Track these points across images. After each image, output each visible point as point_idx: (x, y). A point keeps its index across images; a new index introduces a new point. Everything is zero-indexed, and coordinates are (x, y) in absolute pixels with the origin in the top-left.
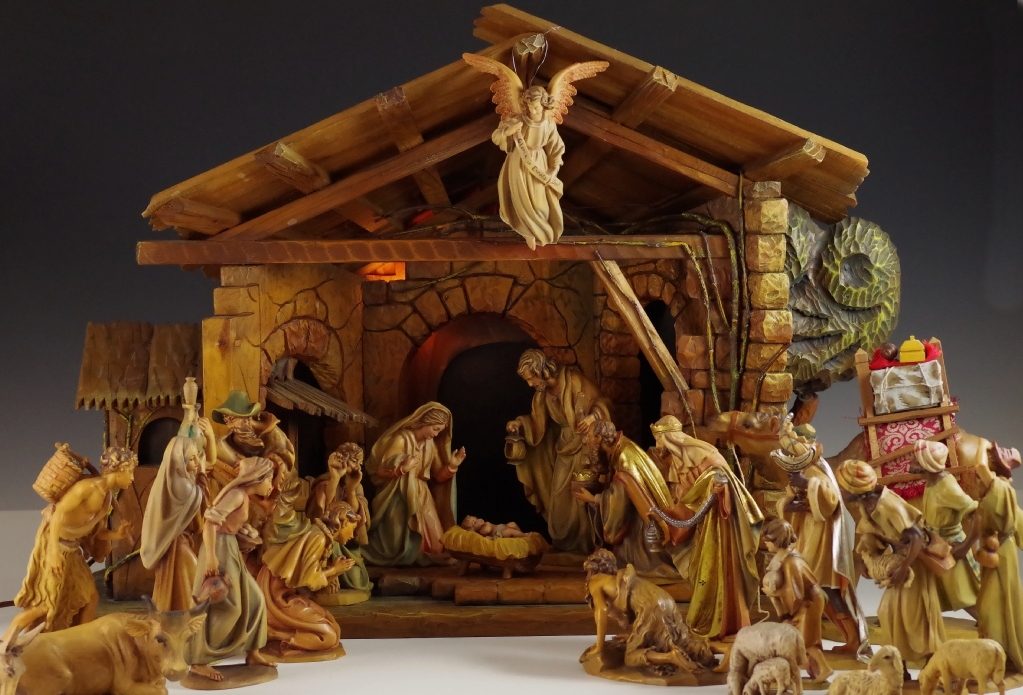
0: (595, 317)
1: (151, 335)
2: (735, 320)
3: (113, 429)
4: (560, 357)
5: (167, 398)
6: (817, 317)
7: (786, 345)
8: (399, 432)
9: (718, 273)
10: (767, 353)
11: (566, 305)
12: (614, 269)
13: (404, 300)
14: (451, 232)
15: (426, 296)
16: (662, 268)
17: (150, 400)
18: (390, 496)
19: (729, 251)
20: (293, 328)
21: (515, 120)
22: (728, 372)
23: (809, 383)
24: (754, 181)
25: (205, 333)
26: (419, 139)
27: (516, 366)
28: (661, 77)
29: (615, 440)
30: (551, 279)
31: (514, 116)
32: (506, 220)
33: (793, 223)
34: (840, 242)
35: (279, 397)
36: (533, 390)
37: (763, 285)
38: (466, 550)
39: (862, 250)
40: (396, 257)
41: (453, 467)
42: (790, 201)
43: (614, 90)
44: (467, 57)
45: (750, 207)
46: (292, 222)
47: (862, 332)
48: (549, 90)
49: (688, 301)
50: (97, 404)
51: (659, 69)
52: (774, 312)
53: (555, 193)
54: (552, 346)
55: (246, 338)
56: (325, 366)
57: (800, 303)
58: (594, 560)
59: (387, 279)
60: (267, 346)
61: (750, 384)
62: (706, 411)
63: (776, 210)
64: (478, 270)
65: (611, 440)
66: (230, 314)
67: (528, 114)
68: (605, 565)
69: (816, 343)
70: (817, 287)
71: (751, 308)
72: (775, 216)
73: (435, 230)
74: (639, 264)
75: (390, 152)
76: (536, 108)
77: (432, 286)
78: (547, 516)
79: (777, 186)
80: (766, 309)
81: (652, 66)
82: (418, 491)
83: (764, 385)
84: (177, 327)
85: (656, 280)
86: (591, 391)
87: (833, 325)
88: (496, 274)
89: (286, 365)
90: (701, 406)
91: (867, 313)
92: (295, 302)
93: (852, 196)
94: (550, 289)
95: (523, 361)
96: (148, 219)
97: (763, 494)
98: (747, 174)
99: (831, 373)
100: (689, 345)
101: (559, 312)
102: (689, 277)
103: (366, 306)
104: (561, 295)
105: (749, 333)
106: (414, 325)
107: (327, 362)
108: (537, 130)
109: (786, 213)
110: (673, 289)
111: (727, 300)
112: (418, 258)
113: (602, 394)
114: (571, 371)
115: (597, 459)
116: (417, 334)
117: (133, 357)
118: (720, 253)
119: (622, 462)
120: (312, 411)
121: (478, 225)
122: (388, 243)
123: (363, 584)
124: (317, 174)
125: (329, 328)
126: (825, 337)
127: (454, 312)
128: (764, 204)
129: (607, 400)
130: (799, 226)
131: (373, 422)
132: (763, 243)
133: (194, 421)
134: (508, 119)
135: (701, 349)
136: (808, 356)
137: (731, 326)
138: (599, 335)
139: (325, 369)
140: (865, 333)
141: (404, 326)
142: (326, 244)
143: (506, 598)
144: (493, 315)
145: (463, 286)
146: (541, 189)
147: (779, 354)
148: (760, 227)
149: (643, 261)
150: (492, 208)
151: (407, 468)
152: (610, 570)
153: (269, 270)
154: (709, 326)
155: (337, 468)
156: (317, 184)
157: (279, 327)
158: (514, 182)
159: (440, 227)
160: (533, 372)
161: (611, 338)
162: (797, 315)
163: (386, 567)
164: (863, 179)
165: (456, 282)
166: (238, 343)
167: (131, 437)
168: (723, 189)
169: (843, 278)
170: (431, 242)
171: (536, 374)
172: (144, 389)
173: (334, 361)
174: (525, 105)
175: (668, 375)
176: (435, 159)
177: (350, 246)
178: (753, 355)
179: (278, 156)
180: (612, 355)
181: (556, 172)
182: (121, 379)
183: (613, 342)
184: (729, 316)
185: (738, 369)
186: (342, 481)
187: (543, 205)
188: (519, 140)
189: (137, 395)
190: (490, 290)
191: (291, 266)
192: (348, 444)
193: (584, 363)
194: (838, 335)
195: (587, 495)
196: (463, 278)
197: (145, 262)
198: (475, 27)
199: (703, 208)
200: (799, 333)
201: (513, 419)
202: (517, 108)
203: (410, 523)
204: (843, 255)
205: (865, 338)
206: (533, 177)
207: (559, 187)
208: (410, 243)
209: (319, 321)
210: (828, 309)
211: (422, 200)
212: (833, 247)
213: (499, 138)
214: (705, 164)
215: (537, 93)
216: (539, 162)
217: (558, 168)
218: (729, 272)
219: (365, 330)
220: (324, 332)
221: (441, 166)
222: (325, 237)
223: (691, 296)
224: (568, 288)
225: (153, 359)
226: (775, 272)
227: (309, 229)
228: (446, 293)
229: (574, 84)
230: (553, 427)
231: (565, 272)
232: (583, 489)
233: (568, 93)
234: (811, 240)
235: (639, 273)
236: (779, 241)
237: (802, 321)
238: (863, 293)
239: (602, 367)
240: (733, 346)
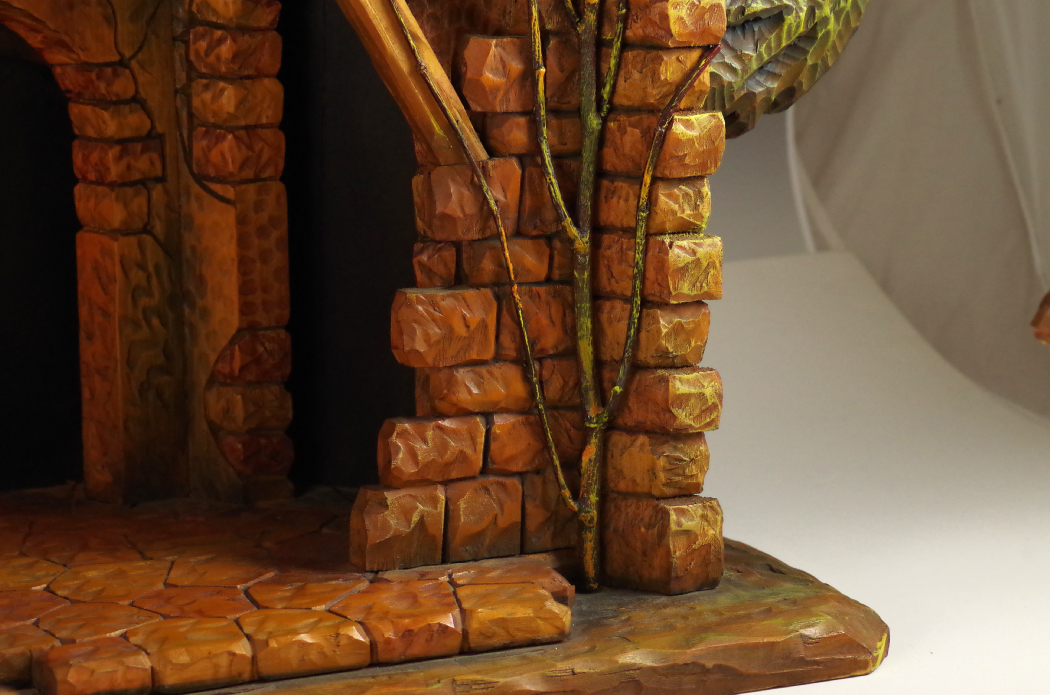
4: (102, 87)
7: (708, 51)
22: (578, 113)
54: (81, 63)
62: (528, 202)
83: (669, 142)
100: (490, 58)
105: (626, 29)
135: (515, 67)
137: (580, 14)
138: (187, 32)
154: (535, 18)
161: (221, 41)
178: (636, 75)
180: (223, 78)
183: (226, 50)
185: (599, 109)
193: (153, 96)
194: (777, 17)
239: (196, 103)
240: (588, 58)
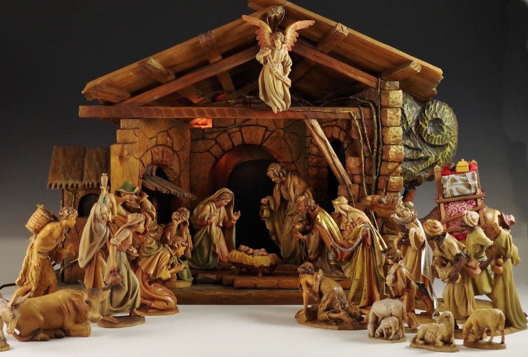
0: (306, 148)
1: (85, 152)
2: (375, 150)
3: (66, 199)
4: (288, 167)
5: (93, 184)
6: (416, 149)
7: (400, 163)
8: (208, 203)
9: (367, 126)
10: (391, 166)
11: (292, 141)
12: (315, 123)
13: (211, 137)
14: (235, 104)
15: (222, 136)
16: (339, 124)
17: (84, 184)
18: (202, 235)
19: (373, 115)
20: (155, 150)
21: (267, 48)
22: (371, 176)
23: (411, 182)
24: (386, 81)
25: (112, 152)
26: (220, 57)
27: (266, 171)
28: (341, 29)
29: (315, 208)
30: (284, 128)
31: (267, 47)
32: (262, 98)
33: (405, 102)
34: (428, 112)
35: (148, 184)
36: (274, 183)
37: (389, 132)
38: (239, 262)
39: (439, 116)
40: (208, 116)
41: (234, 221)
42: (403, 92)
43: (317, 35)
44: (245, 17)
45: (384, 94)
46: (156, 97)
47: (438, 157)
48: (285, 34)
49: (353, 140)
50: (58, 186)
51: (340, 24)
52: (395, 146)
53: (287, 85)
54: (284, 162)
55: (132, 154)
56: (172, 170)
57: (408, 142)
58: (303, 267)
59: (203, 127)
60: (143, 159)
61: (382, 182)
62: (360, 195)
63: (397, 96)
64: (248, 123)
65: (313, 208)
66: (125, 143)
67: (274, 45)
68: (308, 269)
69: (415, 162)
70: (416, 134)
71: (383, 144)
72: (396, 99)
73: (227, 103)
74: (328, 122)
75: (205, 64)
76: (278, 43)
77: (225, 131)
78: (280, 246)
79: (397, 84)
80: (391, 145)
81: (336, 23)
82: (216, 232)
83: (389, 182)
84: (98, 149)
85: (336, 130)
86: (303, 184)
87: (424, 154)
88: (257, 125)
89: (152, 168)
90: (358, 192)
91: (441, 148)
92: (157, 137)
93: (435, 89)
94: (284, 134)
95: (270, 169)
96: (85, 94)
97: (388, 237)
98: (382, 77)
99: (423, 177)
100: (352, 162)
101: (288, 145)
102: (353, 128)
103: (192, 140)
104: (289, 137)
105: (382, 157)
106: (216, 150)
107: (172, 168)
108: (279, 54)
109: (401, 97)
110: (345, 134)
111: (372, 140)
112: (218, 116)
113: (309, 186)
114: (294, 174)
115: (306, 218)
116: (217, 154)
117: (76, 163)
118: (368, 117)
119: (318, 219)
120: (165, 191)
121: (248, 101)
122: (204, 109)
123: (189, 278)
124: (169, 74)
125: (173, 150)
126: (420, 160)
127: (236, 144)
128: (390, 93)
129: (311, 189)
130: (408, 104)
131: (194, 198)
132: (390, 112)
133: (106, 195)
134: (264, 48)
135: (358, 164)
136: (412, 169)
137: (373, 153)
138: (308, 157)
139: (172, 171)
140: (440, 158)
141: (211, 151)
142: (173, 109)
143: (259, 286)
144: (256, 145)
145: (240, 131)
146: (280, 83)
147: (397, 167)
148: (388, 104)
149: (330, 120)
150: (255, 92)
151: (211, 221)
152: (311, 273)
153: (144, 121)
154: (362, 152)
155: (177, 220)
156: (169, 79)
157: (149, 150)
158: (267, 79)
159: (230, 101)
160: (274, 174)
161: (314, 158)
162: (406, 148)
163: (200, 270)
164: (440, 81)
165: (237, 129)
166: (128, 157)
167: (74, 203)
168: (370, 85)
169: (429, 130)
170: (225, 108)
171: (276, 175)
172: (81, 180)
173: (176, 167)
174: (273, 41)
175: (342, 177)
176: (228, 67)
177: (184, 110)
178: (384, 167)
179: (150, 65)
180: (314, 167)
181: (287, 75)
182: (70, 174)
183: (315, 160)
184: (373, 148)
185: (376, 174)
186: (179, 226)
187: (281, 91)
188: (269, 59)
189: (78, 182)
190: (254, 133)
191: (155, 119)
192: (182, 208)
193: (300, 170)
194: (427, 158)
195: (300, 235)
196: (240, 127)
197: (83, 116)
198: (249, 2)
199: (360, 94)
200: (407, 157)
201: (264, 197)
202: (269, 43)
203: (212, 248)
204: (430, 119)
205: (440, 160)
206: (276, 77)
207: (289, 82)
208: (215, 109)
209: (169, 147)
210: (421, 145)
211: (221, 87)
212: (425, 115)
213: (260, 57)
214: (361, 72)
215: (279, 35)
216: (279, 69)
217: (289, 73)
218: (373, 126)
219: (191, 152)
220: (171, 152)
221: (230, 71)
222: (172, 106)
223: (354, 138)
224: (293, 133)
225: (86, 164)
226: (395, 126)
227: (165, 101)
228: (232, 135)
229: (297, 31)
230: (284, 202)
231: (292, 125)
232: (298, 232)
233: (294, 36)
234: (414, 111)
235: (328, 126)
236: (398, 111)
237: (408, 151)
238: (439, 138)
239: (309, 172)
240: (374, 163)
